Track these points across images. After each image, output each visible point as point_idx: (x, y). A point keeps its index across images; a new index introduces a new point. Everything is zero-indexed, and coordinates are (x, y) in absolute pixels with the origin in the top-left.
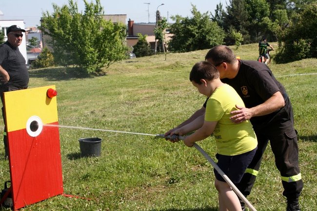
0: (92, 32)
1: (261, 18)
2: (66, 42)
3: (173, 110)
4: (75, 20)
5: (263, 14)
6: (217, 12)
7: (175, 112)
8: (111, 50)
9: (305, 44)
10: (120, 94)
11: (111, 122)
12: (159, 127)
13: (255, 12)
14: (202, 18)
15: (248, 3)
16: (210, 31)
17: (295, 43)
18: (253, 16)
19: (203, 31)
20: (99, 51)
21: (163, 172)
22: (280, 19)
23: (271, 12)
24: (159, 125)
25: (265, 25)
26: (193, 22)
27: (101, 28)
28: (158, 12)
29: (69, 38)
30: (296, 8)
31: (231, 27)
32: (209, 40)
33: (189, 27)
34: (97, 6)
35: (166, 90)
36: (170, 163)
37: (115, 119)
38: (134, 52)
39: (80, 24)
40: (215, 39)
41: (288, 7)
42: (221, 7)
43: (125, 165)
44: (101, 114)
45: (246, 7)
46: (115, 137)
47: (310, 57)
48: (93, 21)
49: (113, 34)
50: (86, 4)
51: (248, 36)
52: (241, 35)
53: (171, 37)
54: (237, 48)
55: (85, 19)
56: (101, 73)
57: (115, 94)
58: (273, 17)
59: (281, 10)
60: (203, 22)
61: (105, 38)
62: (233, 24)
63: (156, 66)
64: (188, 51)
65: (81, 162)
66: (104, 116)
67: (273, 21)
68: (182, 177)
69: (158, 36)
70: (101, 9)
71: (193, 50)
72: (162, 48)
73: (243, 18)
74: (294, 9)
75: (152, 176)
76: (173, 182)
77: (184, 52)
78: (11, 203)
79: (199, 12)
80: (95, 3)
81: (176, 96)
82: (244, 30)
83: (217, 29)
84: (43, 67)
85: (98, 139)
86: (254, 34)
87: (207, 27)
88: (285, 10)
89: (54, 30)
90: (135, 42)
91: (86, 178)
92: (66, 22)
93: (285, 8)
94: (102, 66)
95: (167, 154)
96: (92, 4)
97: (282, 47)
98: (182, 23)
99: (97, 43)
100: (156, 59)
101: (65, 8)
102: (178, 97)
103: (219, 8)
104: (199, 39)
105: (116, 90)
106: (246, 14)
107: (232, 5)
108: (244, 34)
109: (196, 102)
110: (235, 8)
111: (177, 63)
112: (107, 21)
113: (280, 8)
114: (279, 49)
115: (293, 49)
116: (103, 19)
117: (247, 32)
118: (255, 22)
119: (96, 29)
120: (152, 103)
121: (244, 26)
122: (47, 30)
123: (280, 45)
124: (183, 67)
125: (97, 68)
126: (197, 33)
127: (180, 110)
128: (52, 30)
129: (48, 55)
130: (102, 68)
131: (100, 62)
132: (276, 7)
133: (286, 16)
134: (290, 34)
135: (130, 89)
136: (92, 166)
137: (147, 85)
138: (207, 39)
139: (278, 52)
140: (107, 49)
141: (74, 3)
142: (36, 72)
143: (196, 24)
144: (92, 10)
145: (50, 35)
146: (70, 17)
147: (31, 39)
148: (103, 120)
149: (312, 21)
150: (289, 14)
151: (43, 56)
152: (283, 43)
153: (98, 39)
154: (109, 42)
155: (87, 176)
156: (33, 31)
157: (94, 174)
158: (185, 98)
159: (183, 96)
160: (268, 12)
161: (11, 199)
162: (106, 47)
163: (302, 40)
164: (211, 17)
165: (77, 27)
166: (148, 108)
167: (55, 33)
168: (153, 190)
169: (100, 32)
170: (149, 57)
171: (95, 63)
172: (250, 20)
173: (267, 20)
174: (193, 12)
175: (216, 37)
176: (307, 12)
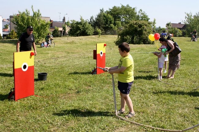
0: (36, 25)
1: (110, 24)
2: (23, 29)
3: (74, 63)
4: (28, 19)
5: (111, 22)
6: (91, 20)
7: (76, 63)
8: (44, 33)
9: (129, 38)
10: (48, 54)
11: (49, 67)
12: (70, 70)
13: (107, 21)
14: (84, 22)
15: (105, 17)
16: (87, 28)
17: (125, 37)
18: (106, 23)
19: (85, 28)
20: (39, 33)
21: (74, 88)
22: (118, 25)
23: (114, 22)
24: (69, 69)
25: (112, 27)
26: (80, 23)
27: (40, 23)
28: (64, 17)
29: (25, 26)
30: (125, 21)
31: (97, 27)
32: (87, 32)
33: (79, 26)
34: (38, 13)
35: (68, 53)
36: (77, 85)
37: (50, 65)
38: (52, 34)
39: (30, 21)
40: (90, 32)
41: (121, 20)
42: (93, 17)
43: (58, 85)
44: (43, 63)
45: (104, 18)
46: (51, 73)
47: (131, 44)
48: (36, 20)
49: (45, 27)
50: (34, 12)
51: (104, 31)
52: (101, 31)
53: (69, 29)
54: (99, 37)
55: (33, 18)
56: (39, 43)
57: (46, 53)
58: (115, 24)
59: (119, 21)
60: (85, 24)
61: (41, 28)
62: (98, 25)
63: (64, 42)
64: (77, 36)
65: (39, 83)
66: (45, 63)
67: (115, 26)
68: (82, 91)
69: (64, 28)
70: (40, 14)
71: (80, 36)
72: (65, 34)
73: (102, 23)
74: (124, 21)
75: (70, 90)
76: (79, 93)
77: (76, 36)
78: (14, 97)
79: (83, 19)
80: (37, 12)
81: (75, 57)
82: (102, 29)
83: (91, 27)
84: (12, 39)
85: (45, 73)
86: (106, 31)
87: (87, 26)
88: (120, 22)
89: (18, 23)
90: (53, 30)
91: (42, 89)
92: (24, 20)
93: (120, 21)
94: (40, 40)
95: (75, 81)
96: (36, 12)
97: (119, 38)
98: (76, 23)
99: (38, 30)
100: (63, 39)
101: (24, 13)
102: (76, 57)
103: (92, 18)
104: (83, 31)
105: (46, 52)
106: (104, 22)
107: (98, 17)
108: (102, 30)
109: (84, 60)
110: (99, 19)
111: (73, 41)
112: (43, 20)
113: (118, 21)
114: (118, 39)
115: (124, 39)
116: (41, 19)
117: (104, 30)
118: (107, 25)
119: (38, 24)
120: (65, 59)
121: (102, 27)
122: (15, 22)
123: (118, 37)
124: (76, 43)
125: (37, 41)
126: (82, 28)
127: (78, 63)
128: (17, 22)
129: (14, 33)
130: (39, 41)
131: (39, 38)
132: (117, 20)
133: (121, 24)
134: (123, 33)
135: (53, 52)
136: (44, 85)
137: (60, 50)
138: (86, 31)
139: (117, 40)
140: (42, 33)
141: (28, 11)
142: (8, 41)
143: (82, 25)
144: (36, 15)
145: (17, 25)
146: (26, 17)
147: (5, 25)
148: (45, 65)
149: (132, 28)
150: (122, 23)
151: (11, 33)
152: (120, 37)
153: (38, 28)
154: (43, 30)
155: (43, 88)
156: (4, 21)
157: (45, 88)
158: (79, 58)
159: (78, 56)
160: (113, 22)
161: (13, 96)
162: (42, 32)
163: (128, 36)
164: (88, 22)
165: (29, 22)
166: (63, 61)
167: (19, 24)
168: (71, 95)
169: (39, 25)
170: (60, 38)
171: (36, 39)
172: (105, 25)
173: (112, 25)
174: (81, 19)
175: (90, 31)
176: (131, 24)
